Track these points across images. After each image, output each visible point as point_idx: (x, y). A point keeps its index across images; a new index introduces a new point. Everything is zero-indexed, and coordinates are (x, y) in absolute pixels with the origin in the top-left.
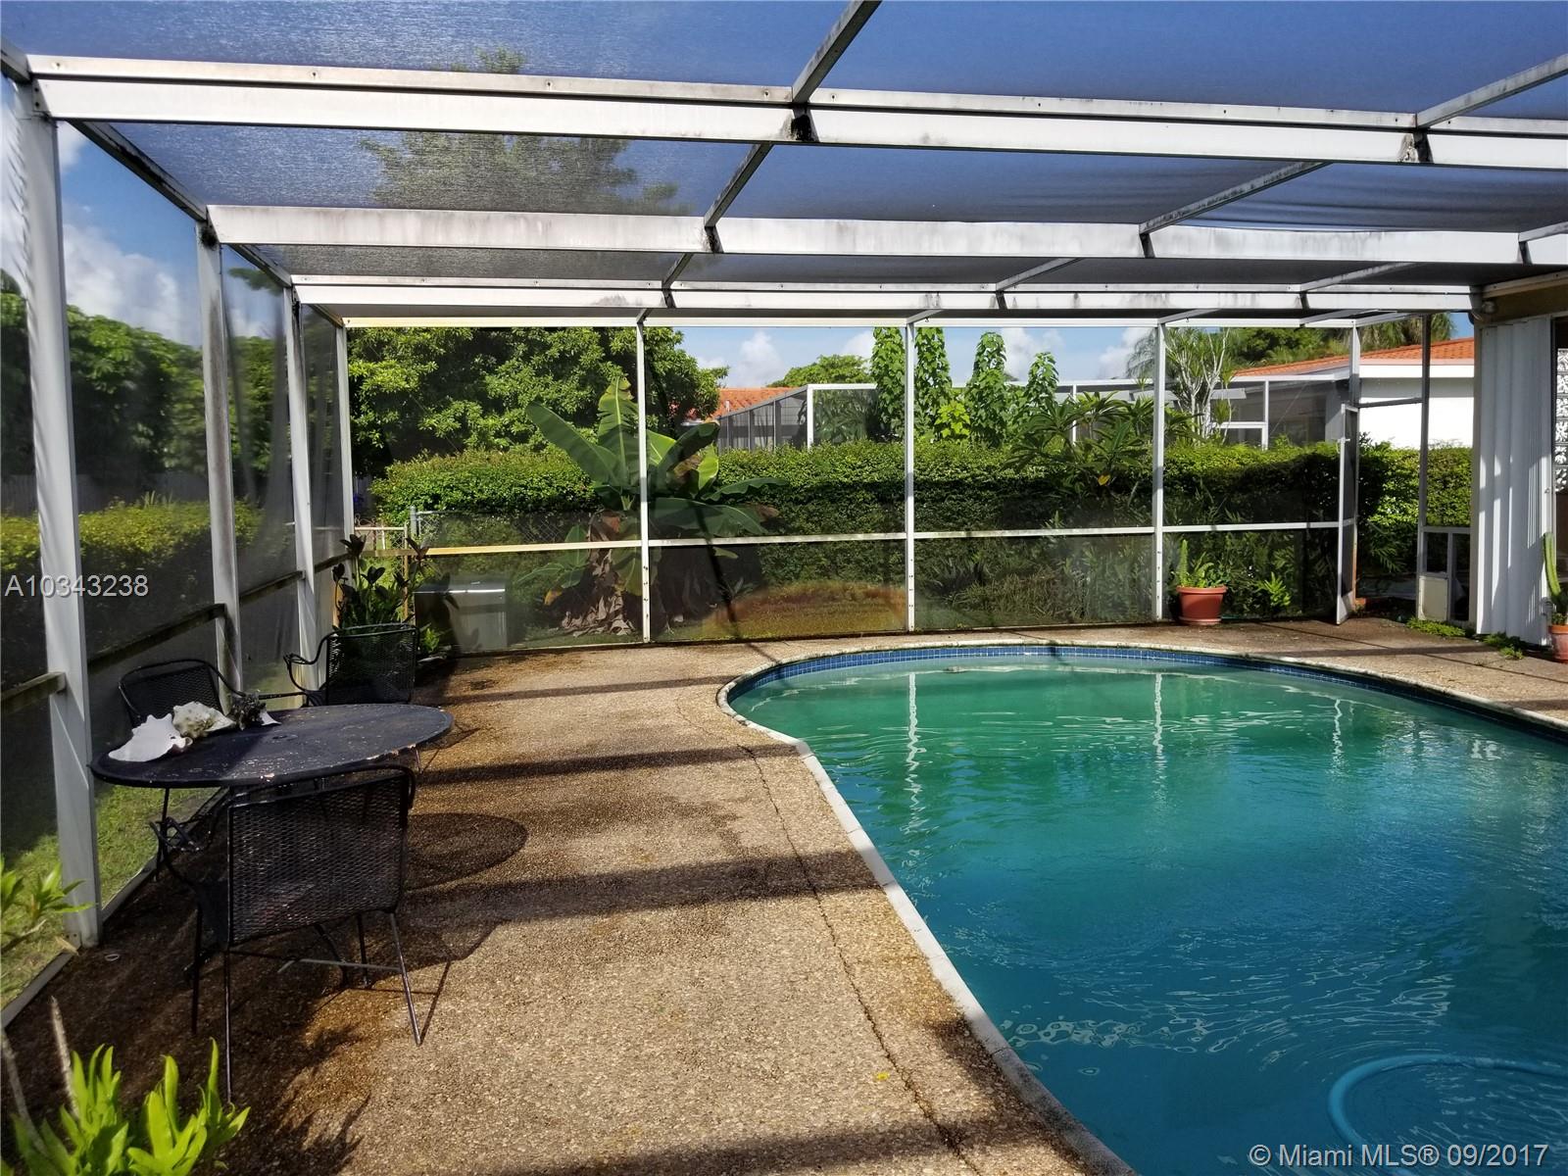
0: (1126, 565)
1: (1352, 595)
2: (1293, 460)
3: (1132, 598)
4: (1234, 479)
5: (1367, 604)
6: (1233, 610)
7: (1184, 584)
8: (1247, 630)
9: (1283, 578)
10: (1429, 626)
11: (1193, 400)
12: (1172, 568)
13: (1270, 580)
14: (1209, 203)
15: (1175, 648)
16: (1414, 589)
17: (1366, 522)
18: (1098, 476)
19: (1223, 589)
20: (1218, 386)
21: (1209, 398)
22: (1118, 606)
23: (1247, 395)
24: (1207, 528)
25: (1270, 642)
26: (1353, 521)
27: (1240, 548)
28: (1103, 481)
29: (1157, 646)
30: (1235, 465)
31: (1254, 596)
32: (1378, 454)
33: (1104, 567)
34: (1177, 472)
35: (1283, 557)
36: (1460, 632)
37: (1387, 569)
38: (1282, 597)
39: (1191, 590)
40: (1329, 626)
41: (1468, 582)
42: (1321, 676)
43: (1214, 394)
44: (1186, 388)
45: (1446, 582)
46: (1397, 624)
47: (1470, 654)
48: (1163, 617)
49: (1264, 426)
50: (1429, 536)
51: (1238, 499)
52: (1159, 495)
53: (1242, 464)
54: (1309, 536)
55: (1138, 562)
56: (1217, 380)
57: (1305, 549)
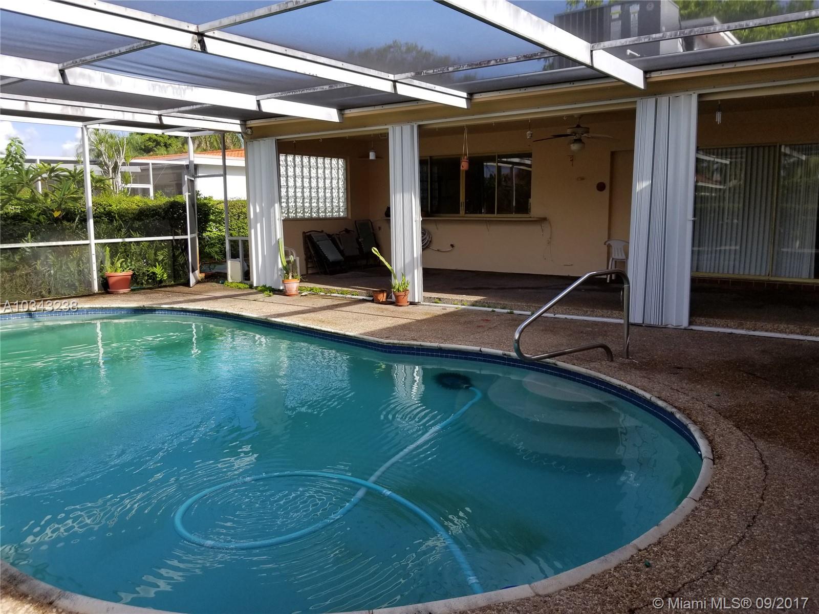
0: (75, 262)
1: (197, 272)
2: (164, 204)
3: (79, 281)
4: (134, 214)
5: (205, 276)
6: (136, 283)
7: (109, 271)
8: (145, 294)
9: (162, 266)
10: (234, 285)
11: (111, 171)
12: (102, 263)
13: (156, 267)
14: (97, 57)
15: (104, 306)
16: (226, 268)
17: (202, 236)
18: (54, 212)
19: (131, 273)
20: (124, 164)
21: (119, 171)
22: (72, 286)
23: (141, 170)
24: (120, 240)
25: (156, 299)
26: (195, 235)
27: (139, 250)
28: (56, 214)
29: (94, 306)
30: (135, 206)
31: (148, 275)
32: (205, 201)
33: (61, 264)
34: (103, 210)
35: (162, 254)
36: (247, 286)
37: (215, 259)
38: (163, 275)
39: (114, 274)
40: (187, 288)
41: (249, 263)
42: (182, 313)
43: (122, 169)
44: (106, 164)
45: (239, 263)
46: (220, 285)
47: (251, 296)
48: (98, 291)
49: (151, 187)
50: (231, 241)
51: (137, 224)
52: (91, 222)
53: (139, 206)
54: (174, 243)
55: (82, 260)
56: (123, 161)
57: (173, 250)
